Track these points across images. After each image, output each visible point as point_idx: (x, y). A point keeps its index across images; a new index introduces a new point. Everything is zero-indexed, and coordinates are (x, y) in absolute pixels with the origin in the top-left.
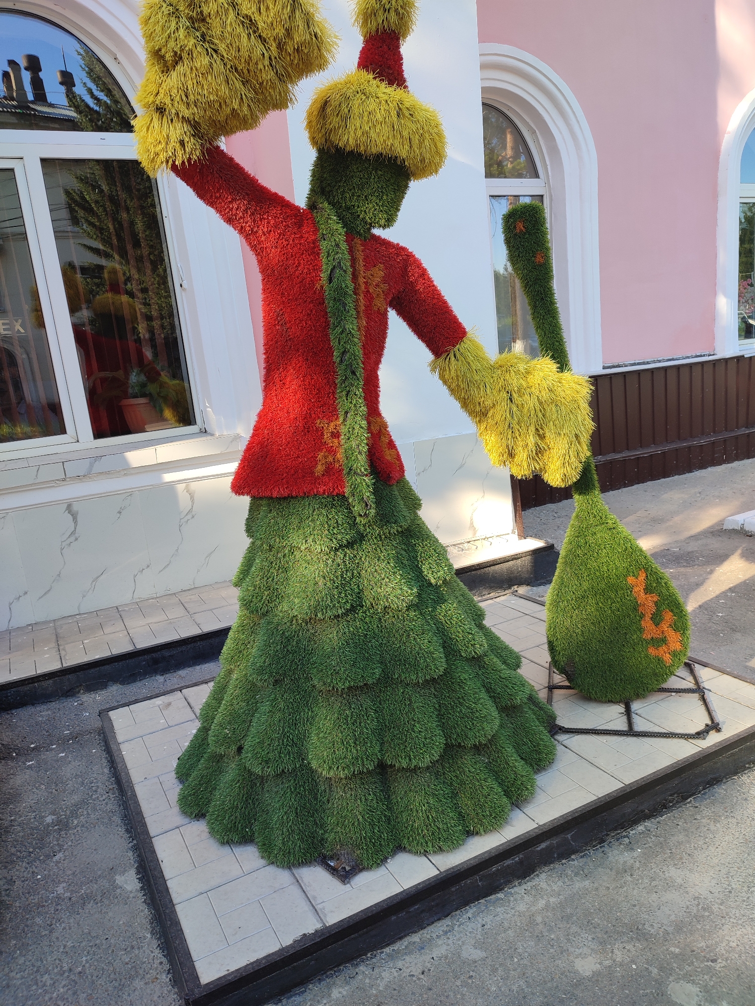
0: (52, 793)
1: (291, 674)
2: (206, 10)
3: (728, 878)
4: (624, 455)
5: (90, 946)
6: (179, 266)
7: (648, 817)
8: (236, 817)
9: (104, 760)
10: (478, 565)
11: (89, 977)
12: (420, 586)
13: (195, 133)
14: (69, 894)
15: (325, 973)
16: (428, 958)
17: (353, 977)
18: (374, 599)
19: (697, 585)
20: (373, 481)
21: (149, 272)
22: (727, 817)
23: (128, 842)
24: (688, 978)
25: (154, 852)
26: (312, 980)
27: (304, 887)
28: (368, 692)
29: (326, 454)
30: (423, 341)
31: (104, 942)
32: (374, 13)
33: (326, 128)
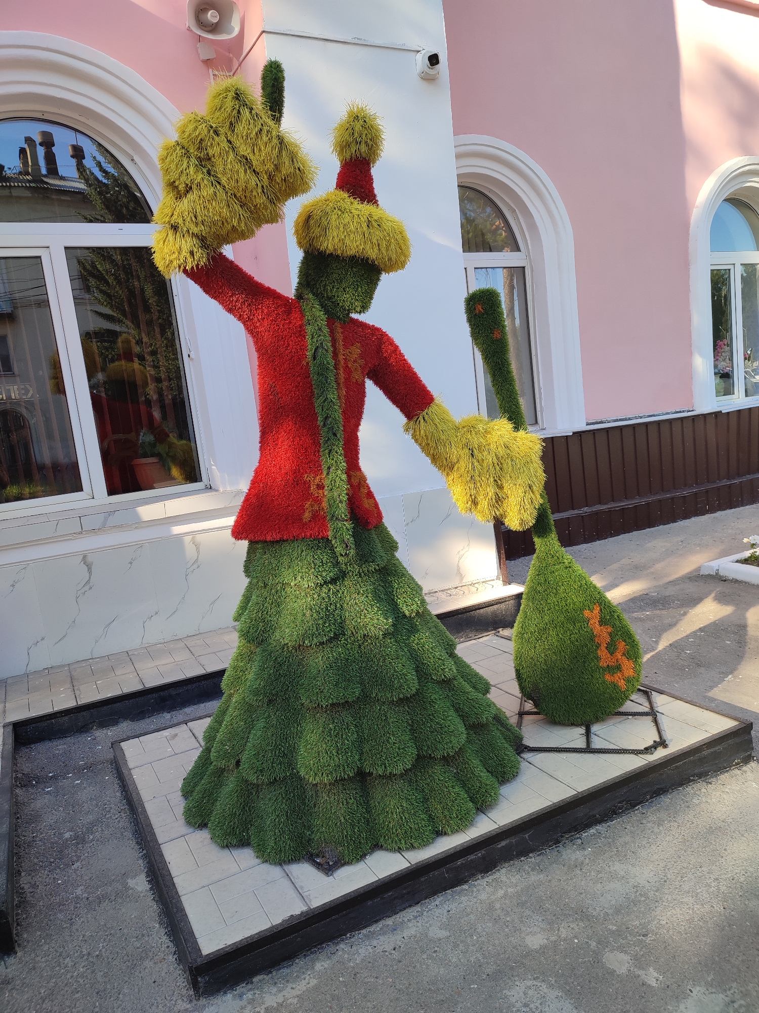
0: (69, 813)
1: (282, 694)
2: (211, 152)
3: (664, 870)
4: (609, 507)
5: (106, 935)
6: (187, 338)
7: (600, 821)
8: (234, 823)
9: (116, 785)
10: (464, 609)
11: (106, 959)
12: (395, 618)
13: (202, 244)
14: (86, 895)
15: (310, 949)
16: (399, 937)
17: (334, 953)
18: (354, 628)
19: (670, 625)
20: (352, 525)
21: (158, 336)
22: (670, 821)
23: (138, 852)
24: (621, 949)
25: (162, 855)
26: (299, 955)
27: (293, 880)
28: (349, 709)
29: (313, 503)
30: (397, 406)
31: (118, 931)
32: (348, 145)
33: (309, 236)
